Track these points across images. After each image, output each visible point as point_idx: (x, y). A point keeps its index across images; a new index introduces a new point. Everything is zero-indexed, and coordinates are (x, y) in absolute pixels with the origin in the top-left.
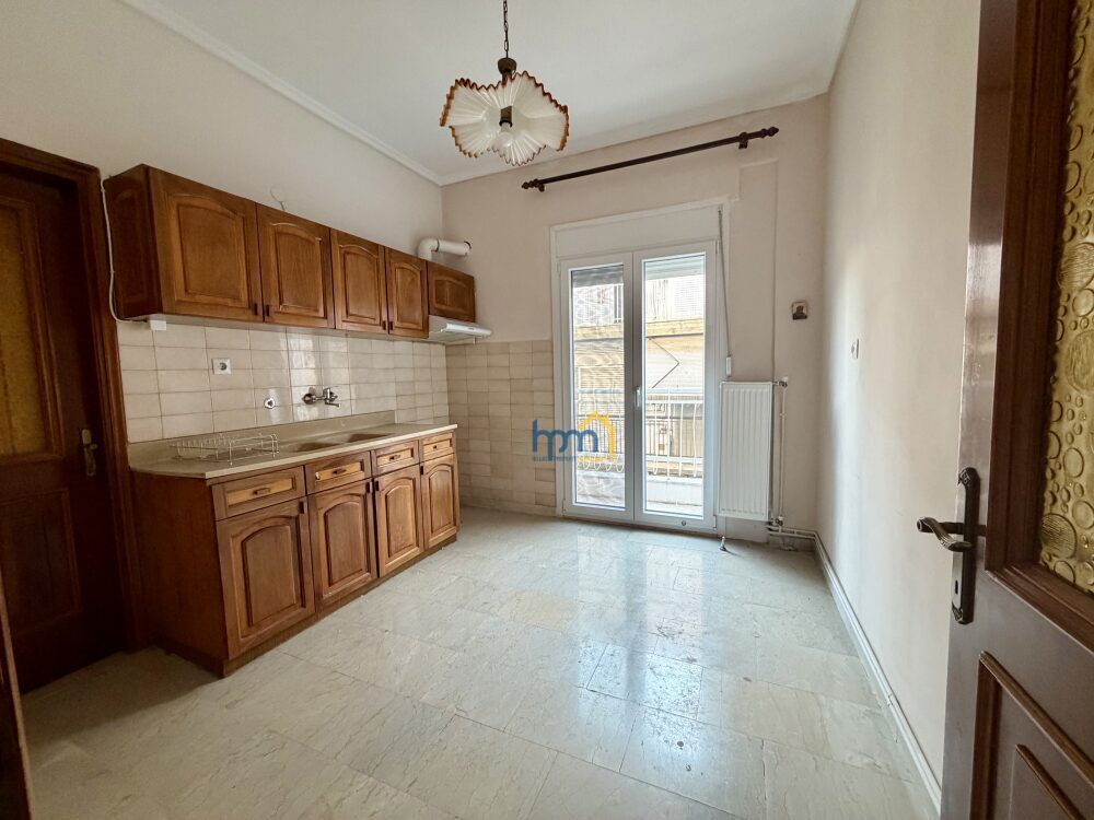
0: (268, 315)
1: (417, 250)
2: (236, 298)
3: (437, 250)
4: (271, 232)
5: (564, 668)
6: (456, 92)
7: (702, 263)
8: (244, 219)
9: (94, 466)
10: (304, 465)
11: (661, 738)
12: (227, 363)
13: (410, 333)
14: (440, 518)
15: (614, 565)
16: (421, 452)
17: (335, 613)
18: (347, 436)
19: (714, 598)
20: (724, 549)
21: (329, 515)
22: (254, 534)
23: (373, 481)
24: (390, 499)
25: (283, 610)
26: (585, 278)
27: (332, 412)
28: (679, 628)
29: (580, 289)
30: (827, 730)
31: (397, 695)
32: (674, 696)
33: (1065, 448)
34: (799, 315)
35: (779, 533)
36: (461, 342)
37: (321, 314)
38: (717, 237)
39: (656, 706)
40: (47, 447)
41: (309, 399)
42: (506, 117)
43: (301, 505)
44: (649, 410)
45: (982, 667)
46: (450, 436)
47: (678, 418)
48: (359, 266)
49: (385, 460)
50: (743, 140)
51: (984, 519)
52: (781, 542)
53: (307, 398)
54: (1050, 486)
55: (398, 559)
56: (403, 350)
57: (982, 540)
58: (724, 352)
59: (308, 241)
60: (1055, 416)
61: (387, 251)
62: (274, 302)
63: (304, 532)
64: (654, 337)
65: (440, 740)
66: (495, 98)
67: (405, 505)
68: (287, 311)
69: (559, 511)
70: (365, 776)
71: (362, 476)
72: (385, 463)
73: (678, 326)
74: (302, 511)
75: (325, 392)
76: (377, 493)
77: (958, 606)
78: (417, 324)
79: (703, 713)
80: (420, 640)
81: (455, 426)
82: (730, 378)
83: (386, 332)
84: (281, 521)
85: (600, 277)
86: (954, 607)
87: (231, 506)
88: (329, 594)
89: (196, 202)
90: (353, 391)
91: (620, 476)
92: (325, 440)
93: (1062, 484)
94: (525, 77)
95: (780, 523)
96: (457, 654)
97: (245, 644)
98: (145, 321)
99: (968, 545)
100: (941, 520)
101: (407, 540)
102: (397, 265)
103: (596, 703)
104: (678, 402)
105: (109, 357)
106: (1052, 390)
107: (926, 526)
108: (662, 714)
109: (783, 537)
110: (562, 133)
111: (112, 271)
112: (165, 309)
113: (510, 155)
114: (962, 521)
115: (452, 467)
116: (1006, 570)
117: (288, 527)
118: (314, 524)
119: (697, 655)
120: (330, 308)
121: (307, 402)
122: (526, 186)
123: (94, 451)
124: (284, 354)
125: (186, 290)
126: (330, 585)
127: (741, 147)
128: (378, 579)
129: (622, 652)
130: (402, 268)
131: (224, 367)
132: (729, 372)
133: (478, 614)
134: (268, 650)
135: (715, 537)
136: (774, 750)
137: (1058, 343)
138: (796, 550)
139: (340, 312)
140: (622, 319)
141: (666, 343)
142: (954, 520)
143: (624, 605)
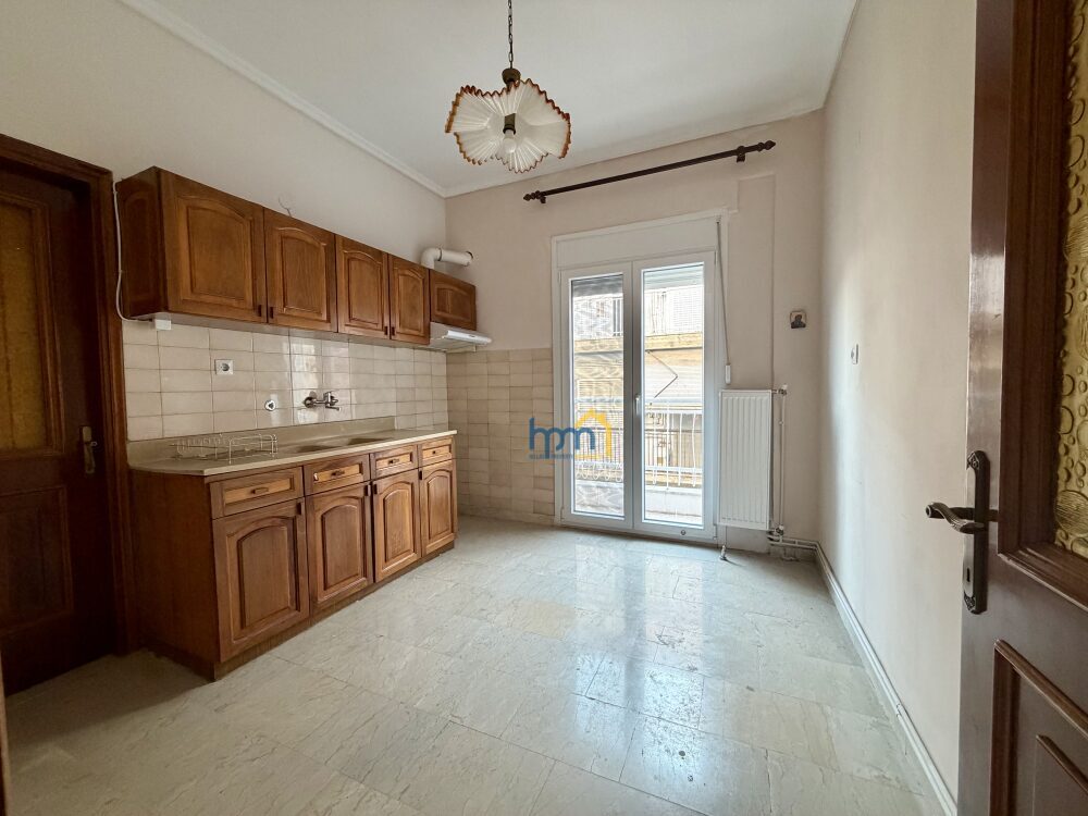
0: (272, 316)
1: (420, 258)
2: (241, 298)
3: (439, 260)
4: (277, 236)
5: (562, 674)
6: (461, 99)
7: (701, 273)
8: (251, 222)
9: (93, 464)
10: (302, 466)
11: (662, 747)
12: (230, 364)
13: (410, 339)
14: (438, 524)
15: (613, 573)
16: (420, 458)
17: (330, 618)
18: (346, 440)
19: (714, 607)
20: (725, 559)
21: (327, 518)
22: (250, 534)
23: (371, 484)
24: (388, 503)
25: (276, 613)
26: (583, 288)
27: (333, 416)
28: (678, 637)
29: (580, 298)
30: (834, 741)
31: (390, 700)
32: (675, 704)
33: (1078, 422)
34: (797, 324)
35: (780, 543)
36: (461, 350)
37: (324, 317)
38: (716, 248)
39: (657, 714)
40: (48, 440)
41: (310, 403)
42: (510, 125)
43: (299, 507)
44: (648, 424)
45: (998, 657)
46: (449, 441)
47: (677, 431)
48: (363, 274)
49: (384, 463)
50: (740, 153)
51: (995, 506)
52: (782, 552)
53: (308, 402)
54: (1064, 461)
55: (395, 565)
56: (404, 358)
57: (994, 527)
58: (722, 359)
59: (313, 245)
60: (1067, 388)
61: (390, 258)
62: (278, 306)
63: (301, 534)
64: (652, 351)
65: (434, 747)
66: (492, 103)
67: (403, 510)
68: (291, 313)
69: (557, 520)
70: (355, 783)
71: (360, 478)
72: (383, 467)
73: (677, 340)
74: (300, 513)
75: (325, 396)
76: (375, 497)
77: (970, 594)
78: (419, 330)
79: (704, 722)
80: (416, 646)
81: (455, 432)
82: (729, 386)
83: (387, 337)
84: (279, 521)
85: (600, 286)
86: (966, 596)
87: (229, 504)
88: (324, 597)
89: (204, 204)
90: (353, 394)
91: (619, 487)
92: (325, 443)
93: (1076, 460)
94: (528, 84)
95: (781, 532)
96: (453, 660)
97: (238, 646)
98: (151, 320)
99: (981, 525)
100: (950, 505)
101: (404, 546)
102: (400, 272)
103: (594, 711)
104: (677, 412)
105: (113, 355)
106: (1063, 364)
107: (936, 511)
108: (662, 723)
109: (784, 547)
110: (564, 142)
111: (120, 271)
112: (170, 308)
113: (513, 163)
114: (972, 506)
115: (451, 473)
116: (1021, 552)
117: (285, 528)
118: (310, 528)
119: (698, 663)
120: (333, 313)
121: (308, 406)
122: (527, 198)
123: (94, 448)
124: (287, 357)
125: (192, 289)
126: (325, 588)
127: (738, 160)
128: (374, 584)
129: (619, 668)
130: (405, 275)
131: (226, 368)
132: (728, 380)
133: (475, 621)
134: (261, 654)
135: (715, 547)
136: (779, 761)
137: (1067, 317)
138: (797, 561)
139: (343, 318)
140: (621, 332)
141: (666, 357)
142: (964, 505)
143: (623, 614)
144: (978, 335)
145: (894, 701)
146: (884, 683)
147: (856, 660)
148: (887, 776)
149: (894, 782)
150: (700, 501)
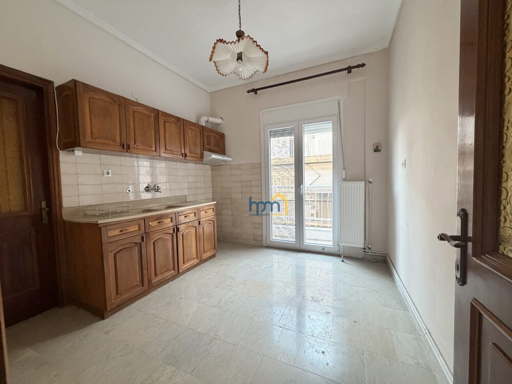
0: (129, 149)
1: (198, 121)
2: (115, 141)
3: (207, 122)
4: (131, 111)
5: (266, 316)
6: (216, 45)
7: (331, 126)
8: (119, 105)
9: (47, 219)
10: (144, 219)
11: (314, 350)
12: (110, 171)
13: (194, 159)
14: (208, 246)
15: (290, 268)
16: (199, 215)
18: (164, 207)
19: (338, 284)
20: (343, 261)
21: (156, 242)
22: (121, 250)
23: (176, 227)
24: (184, 236)
25: (133, 288)
26: (275, 134)
27: (158, 195)
28: (321, 298)
29: (274, 139)
30: (395, 346)
31: (186, 328)
32: (320, 329)
33: (510, 194)
34: (377, 150)
35: (369, 253)
36: (218, 164)
37: (154, 149)
38: (338, 114)
39: (311, 334)
40: (26, 209)
41: (148, 189)
42: (240, 57)
43: (143, 238)
44: (306, 198)
45: (472, 306)
46: (213, 207)
47: (320, 201)
48: (172, 128)
49: (183, 217)
50: (349, 69)
51: (470, 234)
52: (370, 258)
53: (147, 189)
54: (503, 213)
55: (188, 265)
56: (191, 168)
57: (470, 245)
58: (341, 168)
59: (148, 116)
60: (504, 179)
61: (184, 121)
62: (132, 144)
63: (144, 250)
64: (308, 163)
65: (207, 349)
66: (234, 48)
67: (192, 239)
68: (138, 147)
69: (264, 243)
70: (171, 366)
71: (171, 224)
72: (182, 219)
73: (320, 158)
74: (143, 241)
75: (155, 186)
76: (178, 233)
77: (459, 277)
78: (198, 155)
79: (333, 338)
80: (198, 303)
81: (215, 202)
82: (345, 180)
83: (183, 158)
84: (134, 245)
85: (283, 133)
86: (457, 278)
87: (110, 237)
88: (155, 280)
89: (97, 97)
90: (168, 185)
91: (293, 228)
92: (155, 208)
93: (509, 212)
94: (248, 38)
95: (370, 248)
96: (215, 310)
97: (115, 303)
98: (73, 151)
99: (464, 244)
100: (449, 234)
101: (192, 256)
102: (189, 127)
103: (282, 332)
104: (320, 192)
105: (55, 167)
106: (502, 167)
107: (442, 237)
108: (314, 338)
109: (371, 255)
110: (265, 64)
111: (58, 128)
112: (82, 145)
113: (242, 75)
114: (460, 235)
115: (214, 222)
116: (483, 256)
117: (136, 248)
118: (148, 247)
119: (330, 310)
120: (158, 147)
121: (147, 191)
122: (249, 92)
123: (47, 211)
124: (136, 168)
125: (92, 137)
126: (155, 276)
127: (348, 73)
128: (178, 274)
129: (294, 313)
130: (191, 129)
131: (108, 173)
132: (344, 177)
133: (226, 291)
134: (126, 306)
135: (339, 256)
136: (369, 355)
137: (504, 144)
138: (377, 262)
139: (163, 149)
140: (294, 155)
141: (314, 166)
142: (456, 234)
143: (295, 287)
144: (462, 154)
145: (423, 328)
146: (419, 319)
147: (405, 308)
148: (420, 362)
149: (423, 366)
150: (331, 234)
